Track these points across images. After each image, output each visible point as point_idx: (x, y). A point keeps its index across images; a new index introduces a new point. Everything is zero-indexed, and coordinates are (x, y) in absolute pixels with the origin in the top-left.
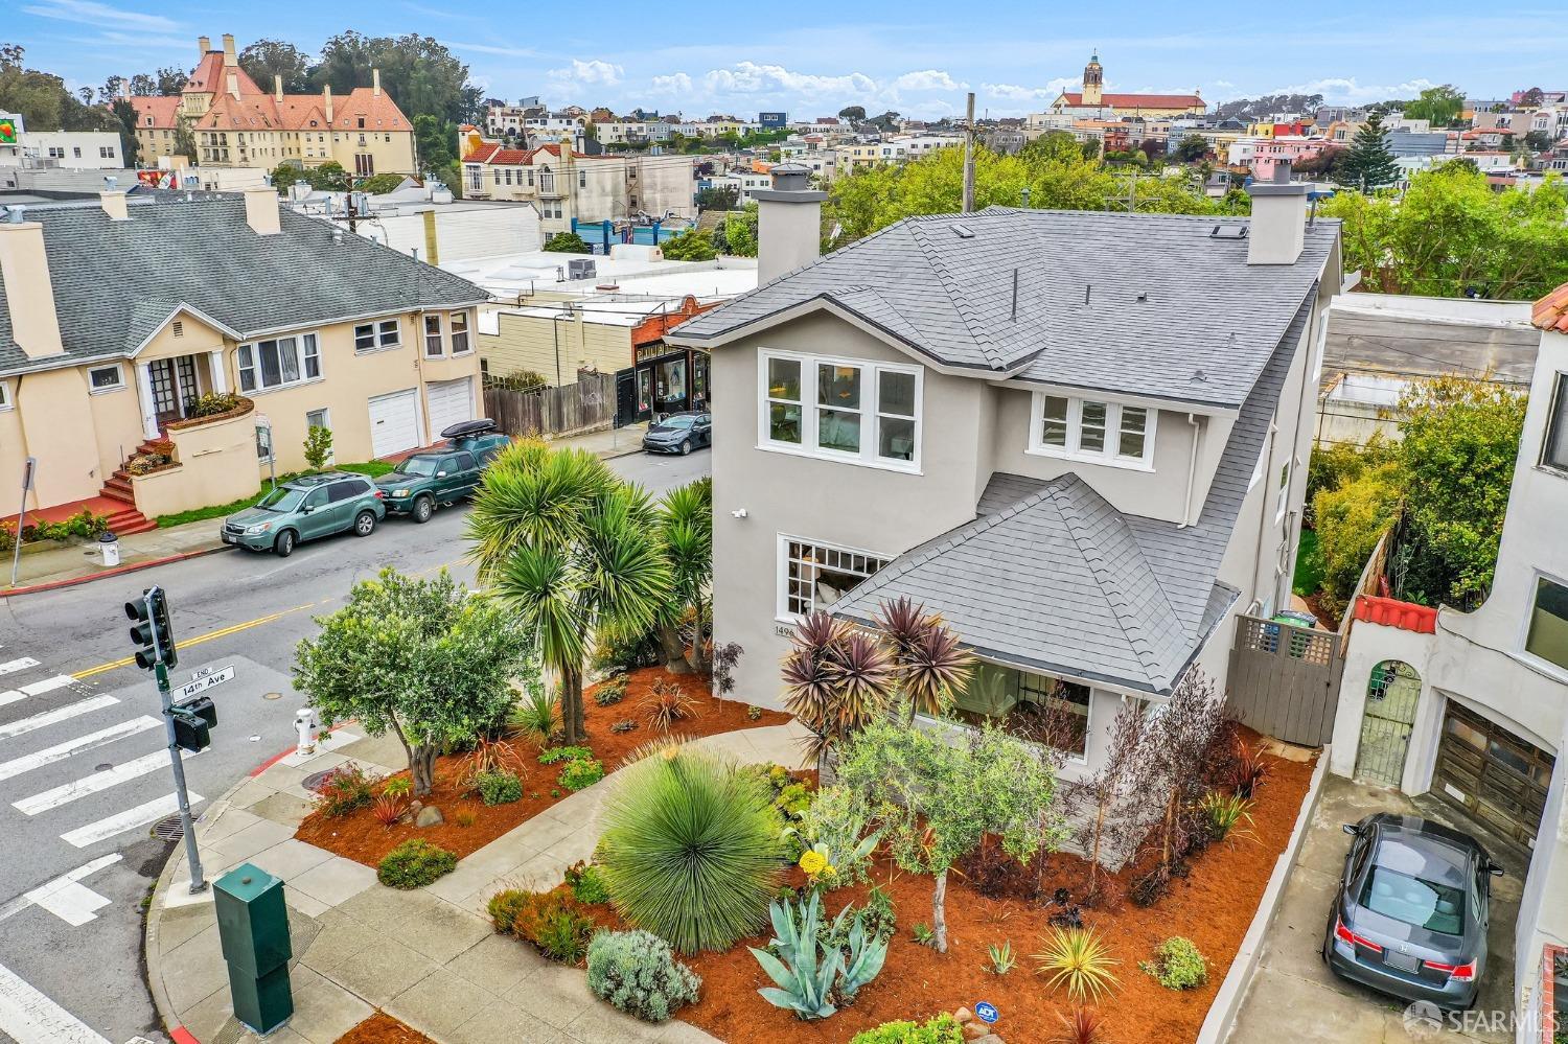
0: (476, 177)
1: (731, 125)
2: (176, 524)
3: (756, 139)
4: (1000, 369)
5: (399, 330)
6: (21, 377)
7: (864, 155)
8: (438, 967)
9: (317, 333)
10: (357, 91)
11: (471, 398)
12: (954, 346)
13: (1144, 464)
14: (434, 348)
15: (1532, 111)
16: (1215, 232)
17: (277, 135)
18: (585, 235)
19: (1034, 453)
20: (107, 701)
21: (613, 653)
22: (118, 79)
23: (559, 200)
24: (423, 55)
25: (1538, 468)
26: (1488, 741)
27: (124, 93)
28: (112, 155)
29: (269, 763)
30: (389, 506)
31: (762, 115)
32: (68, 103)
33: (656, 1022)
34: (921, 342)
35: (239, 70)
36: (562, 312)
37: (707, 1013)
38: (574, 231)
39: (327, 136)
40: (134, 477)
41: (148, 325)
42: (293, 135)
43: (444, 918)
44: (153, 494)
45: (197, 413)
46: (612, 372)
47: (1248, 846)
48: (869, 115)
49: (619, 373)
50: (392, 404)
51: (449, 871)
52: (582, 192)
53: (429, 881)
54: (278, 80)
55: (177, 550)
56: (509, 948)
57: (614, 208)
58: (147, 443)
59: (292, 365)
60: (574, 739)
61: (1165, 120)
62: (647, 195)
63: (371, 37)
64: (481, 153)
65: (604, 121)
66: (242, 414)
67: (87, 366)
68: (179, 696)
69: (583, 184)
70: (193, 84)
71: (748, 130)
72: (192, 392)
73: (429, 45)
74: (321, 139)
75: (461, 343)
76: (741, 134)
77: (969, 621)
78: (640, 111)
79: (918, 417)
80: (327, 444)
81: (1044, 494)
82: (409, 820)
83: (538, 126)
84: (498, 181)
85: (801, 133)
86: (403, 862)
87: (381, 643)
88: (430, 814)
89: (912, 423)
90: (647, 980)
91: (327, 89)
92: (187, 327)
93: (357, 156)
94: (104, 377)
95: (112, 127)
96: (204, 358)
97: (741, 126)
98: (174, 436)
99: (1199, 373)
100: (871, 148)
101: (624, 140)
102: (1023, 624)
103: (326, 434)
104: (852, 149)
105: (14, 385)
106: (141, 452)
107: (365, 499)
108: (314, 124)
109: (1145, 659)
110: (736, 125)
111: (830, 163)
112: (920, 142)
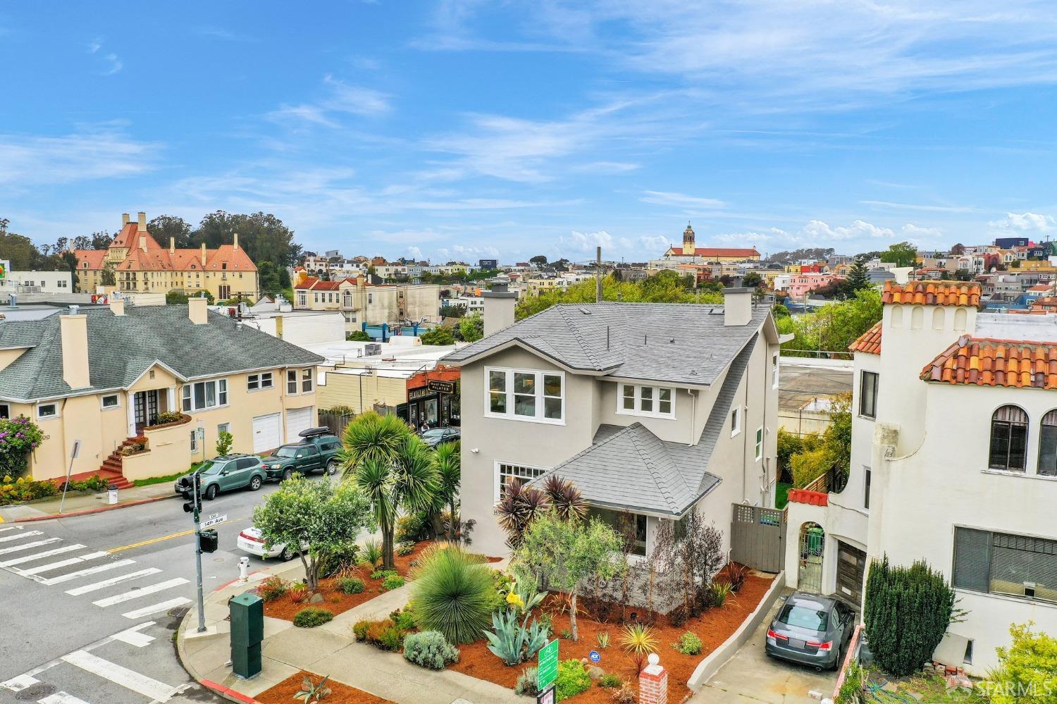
0: (303, 298)
1: (461, 267)
2: (145, 485)
3: (476, 276)
4: (600, 370)
5: (272, 379)
6: (65, 399)
7: (546, 285)
8: (329, 654)
9: (227, 379)
10: (222, 247)
11: (311, 419)
12: (579, 361)
13: (671, 416)
14: (292, 389)
15: (957, 258)
16: (711, 312)
17: (169, 274)
18: (370, 332)
19: (620, 414)
20: (129, 562)
21: (406, 532)
22: (65, 239)
23: (355, 311)
24: (266, 225)
25: (859, 417)
26: (857, 560)
27: (70, 247)
28: (65, 286)
29: (227, 585)
30: (270, 474)
31: (481, 261)
32: (34, 253)
33: (438, 669)
34: (563, 360)
35: (147, 233)
36: (364, 371)
37: (462, 666)
38: (364, 330)
39: (201, 274)
40: (124, 457)
41: (137, 372)
42: (179, 274)
43: (331, 638)
44: (133, 467)
45: (156, 422)
46: (394, 405)
47: (734, 610)
48: (549, 261)
49: (398, 406)
50: (265, 422)
51: (329, 620)
52: (370, 306)
53: (320, 624)
54: (172, 240)
55: (149, 497)
56: (363, 647)
57: (390, 316)
58: (129, 439)
59: (212, 397)
60: (389, 567)
61: (734, 263)
62: (410, 309)
63: (233, 214)
64: (305, 284)
65: (380, 265)
66: (186, 422)
67: (101, 394)
68: (203, 527)
69: (370, 302)
70: (116, 242)
71: (472, 270)
72: (154, 412)
73: (270, 219)
74: (198, 276)
75: (307, 386)
76: (468, 272)
77: (588, 489)
78: (403, 259)
79: (563, 397)
80: (230, 443)
81: (623, 431)
82: (306, 600)
83: (337, 268)
84: (316, 300)
85: (506, 272)
86: (307, 614)
87: (300, 502)
88: (318, 597)
89: (561, 400)
90: (433, 649)
91: (204, 245)
92: (157, 373)
93: (220, 287)
94: (110, 401)
95: (62, 269)
96: (164, 392)
97: (468, 267)
98: (147, 434)
99: (693, 371)
100: (550, 281)
101: (393, 277)
102: (613, 489)
103: (229, 436)
104: (538, 281)
105: (62, 403)
106: (125, 444)
107: (256, 469)
108: (194, 266)
109: (669, 500)
110: (465, 268)
111: (525, 290)
112: (581, 277)
